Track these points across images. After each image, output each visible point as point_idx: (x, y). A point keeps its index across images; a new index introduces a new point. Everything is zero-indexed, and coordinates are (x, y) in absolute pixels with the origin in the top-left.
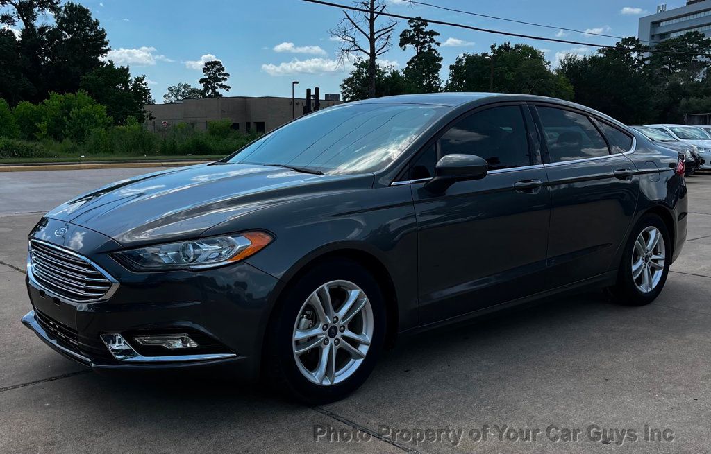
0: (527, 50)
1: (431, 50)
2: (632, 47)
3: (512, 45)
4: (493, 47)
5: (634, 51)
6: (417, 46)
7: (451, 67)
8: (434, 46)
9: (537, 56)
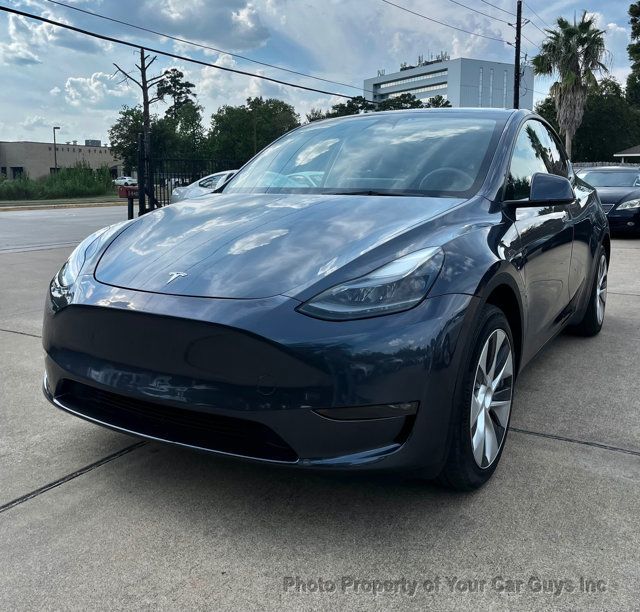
0: (279, 105)
1: (187, 100)
2: (360, 105)
3: (264, 100)
4: (249, 100)
5: (362, 108)
6: (174, 96)
7: (213, 116)
8: (190, 97)
9: (288, 111)
